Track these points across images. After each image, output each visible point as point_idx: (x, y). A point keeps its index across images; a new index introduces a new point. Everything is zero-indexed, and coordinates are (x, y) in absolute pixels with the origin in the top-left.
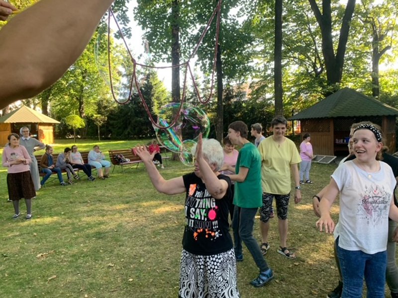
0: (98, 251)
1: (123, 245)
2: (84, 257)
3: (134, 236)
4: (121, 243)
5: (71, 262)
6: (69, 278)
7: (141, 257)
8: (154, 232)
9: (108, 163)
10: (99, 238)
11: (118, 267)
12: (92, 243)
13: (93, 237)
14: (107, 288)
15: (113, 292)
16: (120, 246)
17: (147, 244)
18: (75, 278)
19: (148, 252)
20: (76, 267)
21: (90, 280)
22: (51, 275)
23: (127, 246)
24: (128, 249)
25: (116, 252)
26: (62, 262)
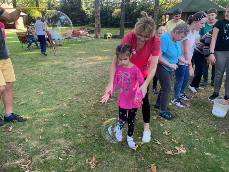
0: (66, 73)
1: (77, 71)
2: (60, 75)
3: (81, 68)
4: (76, 71)
5: (55, 76)
6: (57, 81)
7: (86, 75)
8: (90, 67)
10: (65, 69)
11: (77, 78)
12: (63, 71)
13: (62, 69)
14: (74, 84)
15: (77, 85)
16: (76, 72)
17: (88, 71)
18: (59, 81)
19: (89, 74)
20: (58, 78)
22: (48, 80)
23: (79, 72)
24: (80, 73)
25: (74, 73)
26: (51, 76)
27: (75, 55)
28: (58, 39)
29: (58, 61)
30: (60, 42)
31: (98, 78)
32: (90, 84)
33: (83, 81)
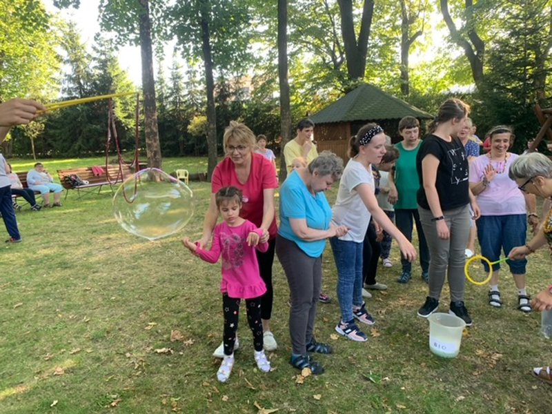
0: (68, 279)
1: (97, 272)
2: (51, 285)
3: (109, 262)
4: (95, 270)
5: (35, 291)
6: (40, 304)
7: (121, 280)
8: (134, 257)
9: (58, 187)
10: (66, 268)
11: (96, 290)
12: (59, 274)
13: (58, 267)
14: (87, 307)
15: (95, 309)
16: (94, 273)
17: (127, 268)
18: (46, 303)
19: (130, 275)
20: (45, 294)
21: (65, 302)
22: (15, 303)
23: (102, 272)
24: (105, 274)
25: (90, 277)
26: (25, 291)
27: (94, 228)
28: (51, 191)
29: (48, 247)
30: (55, 198)
31: (153, 283)
32: (131, 304)
33: (114, 298)
